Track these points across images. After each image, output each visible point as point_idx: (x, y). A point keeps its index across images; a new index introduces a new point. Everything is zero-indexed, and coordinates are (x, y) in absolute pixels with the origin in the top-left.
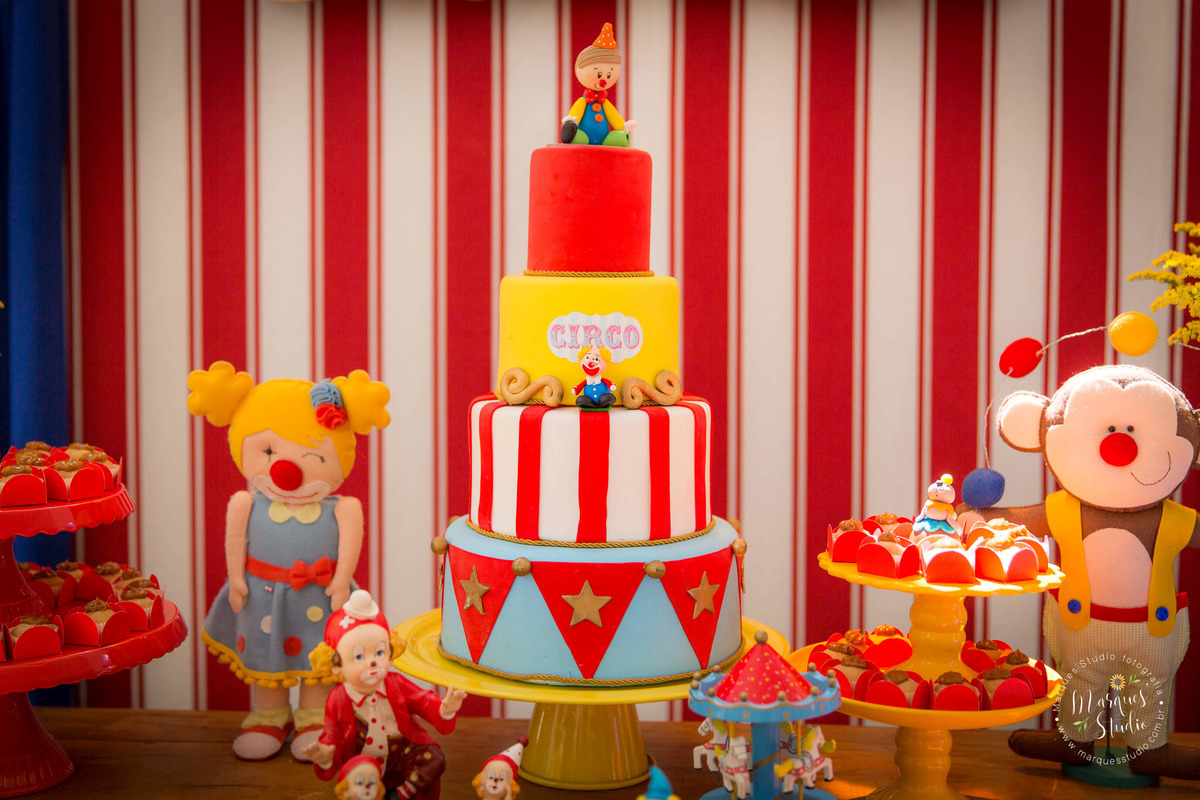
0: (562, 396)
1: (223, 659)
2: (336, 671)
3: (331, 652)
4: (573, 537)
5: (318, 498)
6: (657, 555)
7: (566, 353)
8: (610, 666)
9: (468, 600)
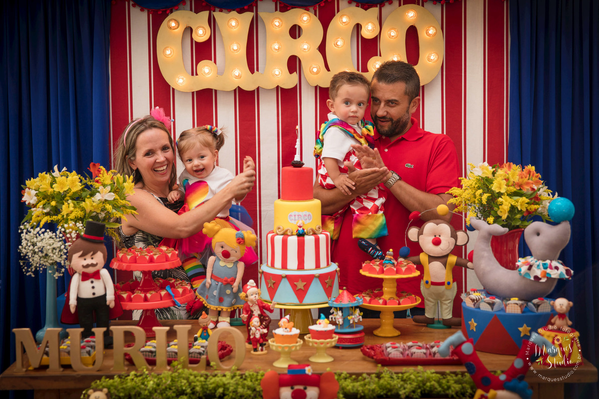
0: (292, 233)
1: (201, 300)
2: (246, 298)
3: (245, 294)
4: (296, 268)
5: (234, 261)
6: (317, 272)
7: (293, 222)
8: (306, 301)
9: (269, 285)
